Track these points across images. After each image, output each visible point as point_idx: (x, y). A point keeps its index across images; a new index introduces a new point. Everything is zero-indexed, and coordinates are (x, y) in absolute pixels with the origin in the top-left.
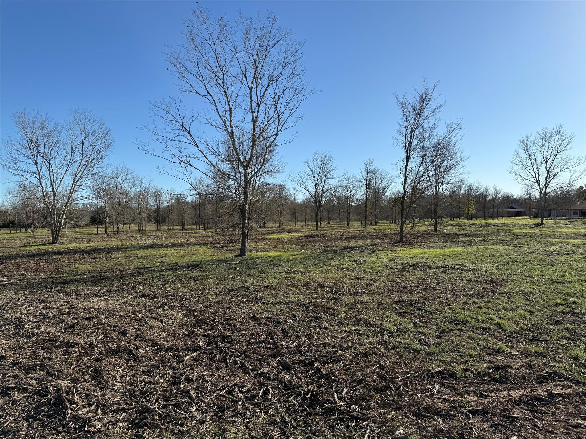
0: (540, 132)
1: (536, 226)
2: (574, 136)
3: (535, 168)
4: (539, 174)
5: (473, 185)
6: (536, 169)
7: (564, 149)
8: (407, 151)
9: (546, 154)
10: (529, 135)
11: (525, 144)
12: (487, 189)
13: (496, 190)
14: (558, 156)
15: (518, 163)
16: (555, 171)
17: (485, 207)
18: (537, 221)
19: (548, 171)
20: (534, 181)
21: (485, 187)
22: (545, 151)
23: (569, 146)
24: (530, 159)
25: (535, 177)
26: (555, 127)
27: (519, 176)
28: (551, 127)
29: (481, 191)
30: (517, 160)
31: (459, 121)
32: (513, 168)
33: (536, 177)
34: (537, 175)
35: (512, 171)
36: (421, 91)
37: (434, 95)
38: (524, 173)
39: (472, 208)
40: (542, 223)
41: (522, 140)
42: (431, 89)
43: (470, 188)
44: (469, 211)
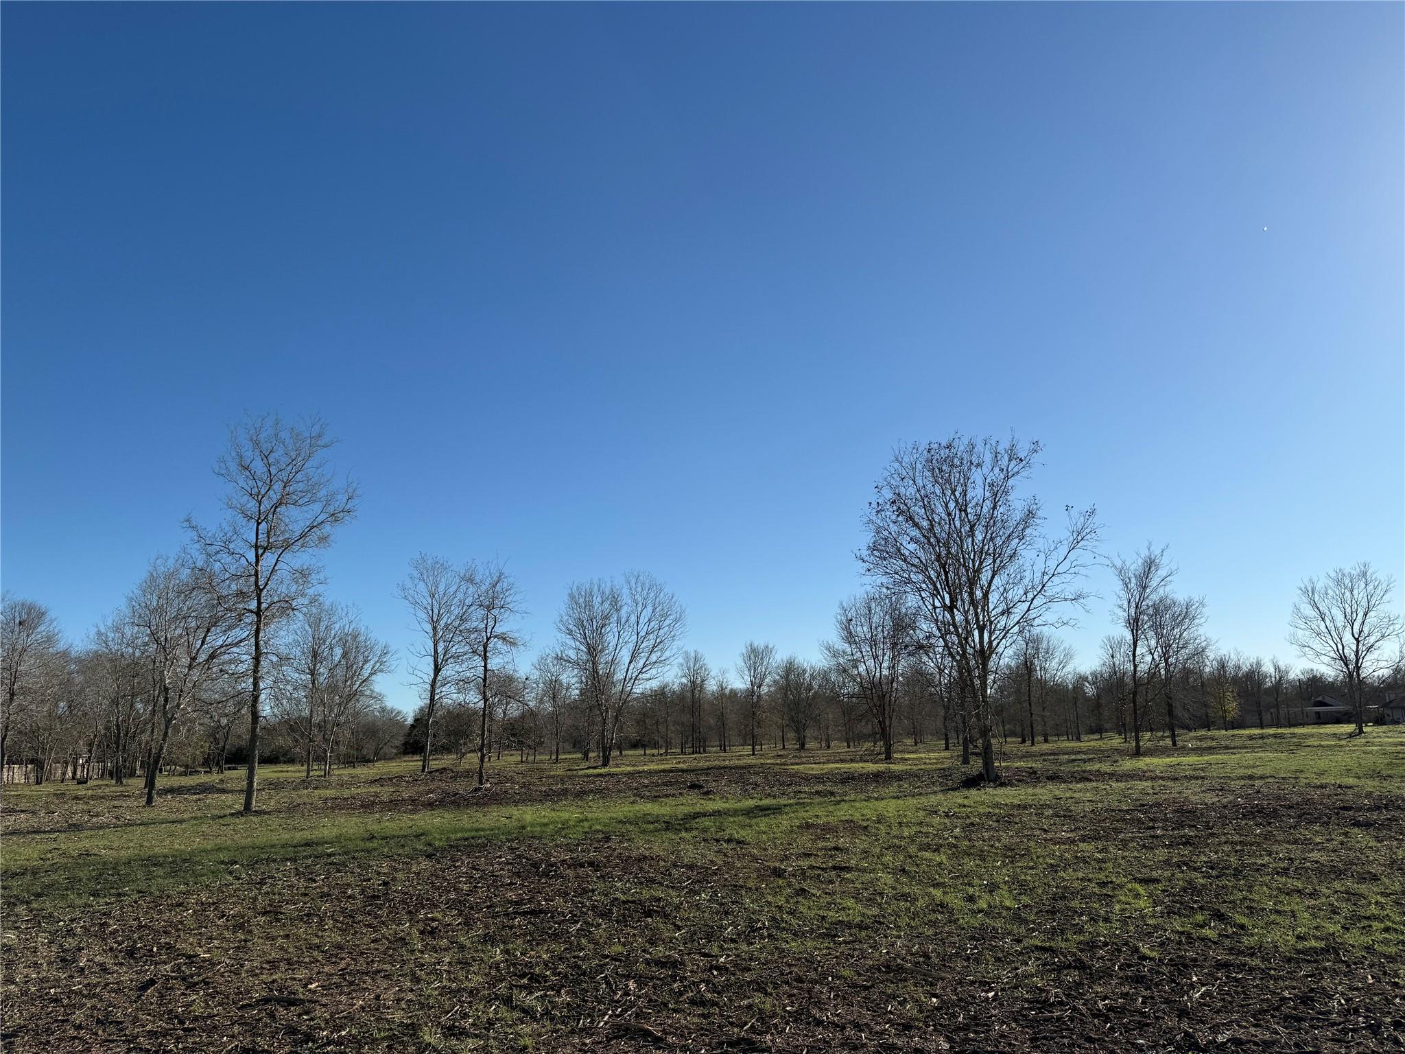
0: (1333, 575)
1: (1351, 735)
2: (1392, 580)
3: (1334, 634)
4: (1343, 645)
5: (1227, 658)
6: (1336, 637)
7: (1377, 603)
8: (1132, 631)
9: (1348, 610)
10: (1315, 580)
11: (1310, 593)
12: (1259, 665)
13: (1277, 668)
14: (1371, 614)
15: (1304, 627)
16: (1372, 640)
17: (1259, 703)
18: (1350, 728)
19: (1357, 640)
20: (1335, 656)
21: (1255, 661)
22: (1347, 606)
23: (1386, 597)
24: (1323, 620)
25: (1336, 649)
26: (1357, 566)
27: (1307, 649)
28: (1351, 567)
29: (1245, 669)
30: (1300, 622)
31: (1201, 598)
32: (1294, 635)
33: (1338, 651)
34: (1340, 647)
35: (1293, 641)
36: (1144, 553)
37: (1164, 561)
38: (1317, 644)
39: (1232, 707)
40: (1361, 732)
41: (1303, 587)
42: (1157, 552)
43: (1222, 665)
44: (1225, 711)
